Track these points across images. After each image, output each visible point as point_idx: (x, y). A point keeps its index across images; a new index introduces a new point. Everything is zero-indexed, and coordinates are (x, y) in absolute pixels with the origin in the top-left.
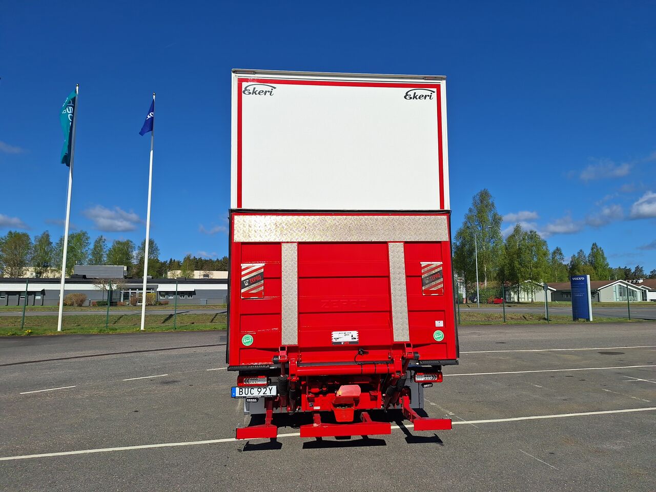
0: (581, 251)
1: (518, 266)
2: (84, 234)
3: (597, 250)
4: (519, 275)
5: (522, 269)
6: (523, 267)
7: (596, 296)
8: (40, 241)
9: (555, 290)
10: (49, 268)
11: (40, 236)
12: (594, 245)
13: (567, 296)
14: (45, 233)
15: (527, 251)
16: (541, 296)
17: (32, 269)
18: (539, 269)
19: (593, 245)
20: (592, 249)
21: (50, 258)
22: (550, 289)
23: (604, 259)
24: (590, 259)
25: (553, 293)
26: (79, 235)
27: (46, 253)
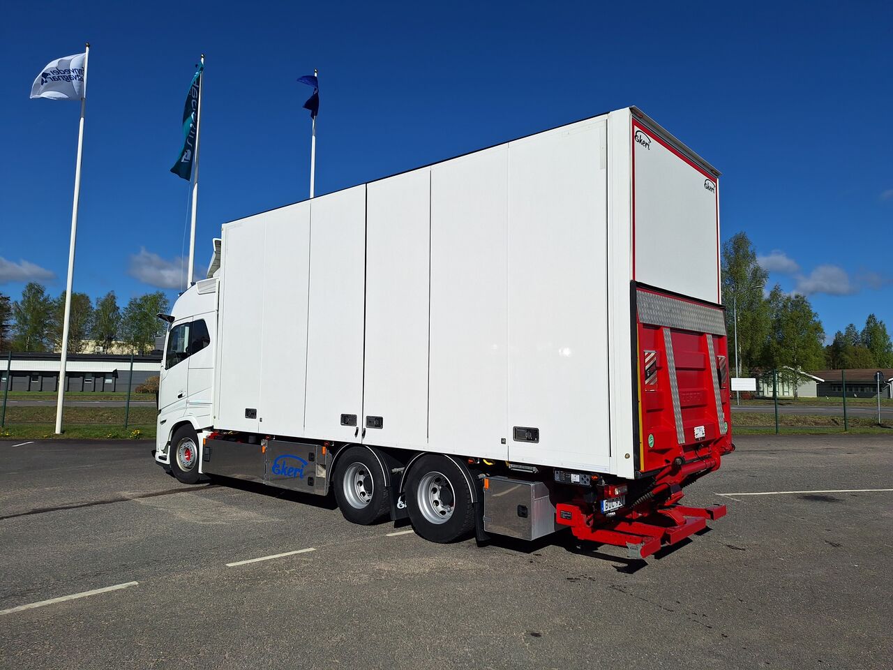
0: (851, 325)
1: (776, 346)
2: (161, 296)
3: (876, 324)
4: (777, 359)
5: (783, 350)
6: (783, 346)
7: (885, 391)
8: (103, 305)
9: (823, 381)
10: (113, 342)
11: (103, 298)
12: (872, 317)
13: (839, 390)
14: (109, 294)
15: (791, 324)
16: (808, 390)
17: (92, 343)
18: (808, 351)
19: (870, 317)
20: (868, 323)
21: (116, 328)
22: (815, 380)
23: (886, 337)
24: (865, 337)
25: (820, 385)
26: (154, 297)
27: (111, 321)
